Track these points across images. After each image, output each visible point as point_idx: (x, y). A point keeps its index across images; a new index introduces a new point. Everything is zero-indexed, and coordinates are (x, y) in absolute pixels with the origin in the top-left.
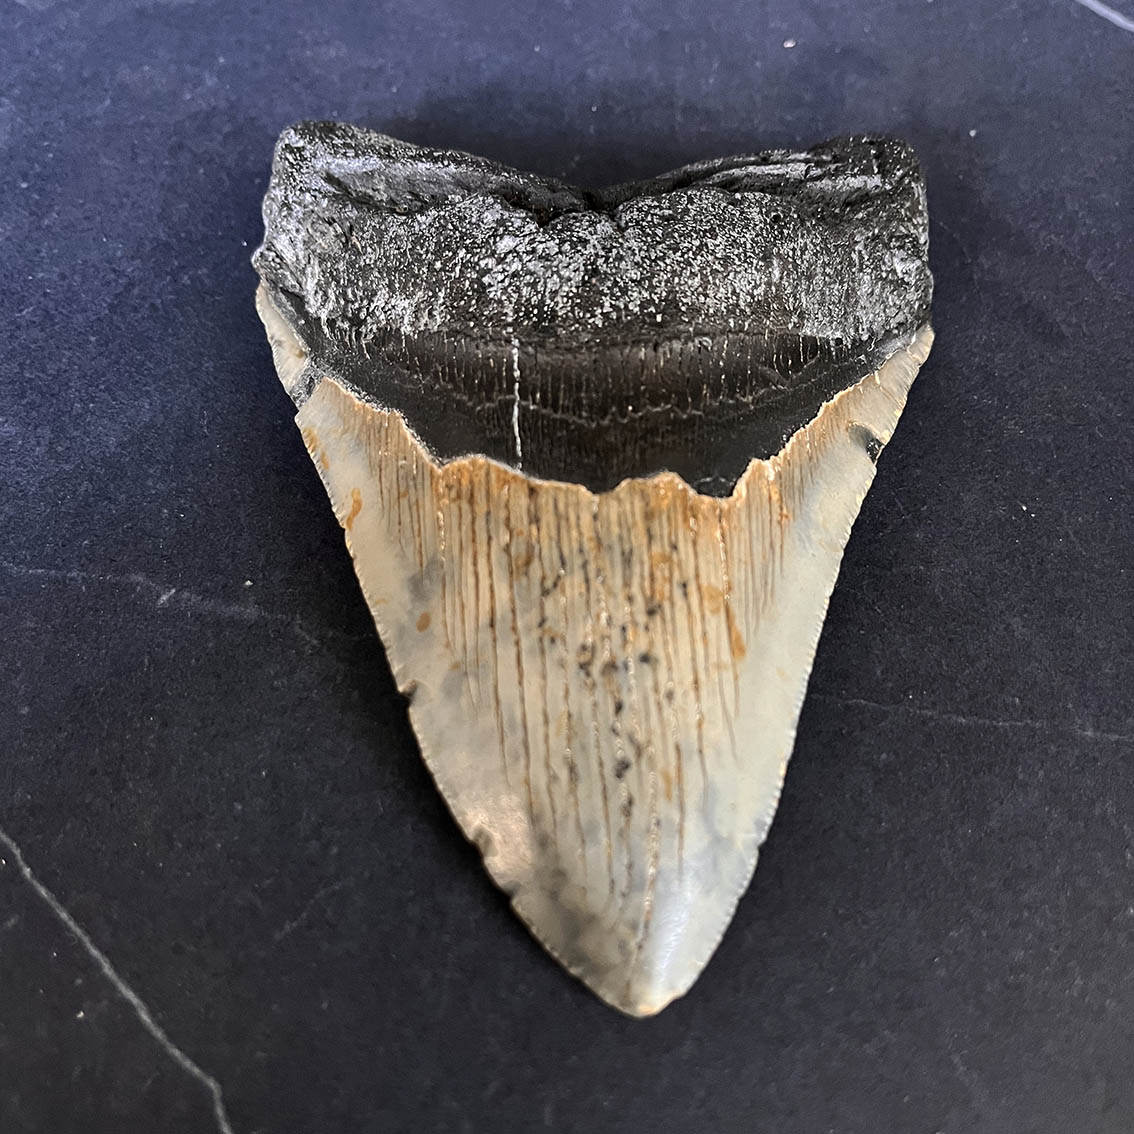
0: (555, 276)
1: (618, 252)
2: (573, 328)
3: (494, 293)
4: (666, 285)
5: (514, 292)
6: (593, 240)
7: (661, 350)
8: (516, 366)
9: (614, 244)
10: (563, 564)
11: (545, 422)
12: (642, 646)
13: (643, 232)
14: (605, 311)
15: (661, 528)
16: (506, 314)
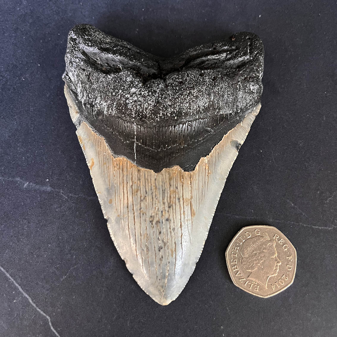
0: (147, 103)
1: (165, 96)
2: (151, 121)
3: (129, 106)
4: (178, 107)
5: (135, 107)
6: (158, 91)
7: (176, 127)
8: (135, 131)
9: (164, 93)
10: (146, 193)
11: (143, 149)
12: (167, 216)
13: (173, 88)
14: (160, 116)
15: (173, 183)
16: (132, 114)
